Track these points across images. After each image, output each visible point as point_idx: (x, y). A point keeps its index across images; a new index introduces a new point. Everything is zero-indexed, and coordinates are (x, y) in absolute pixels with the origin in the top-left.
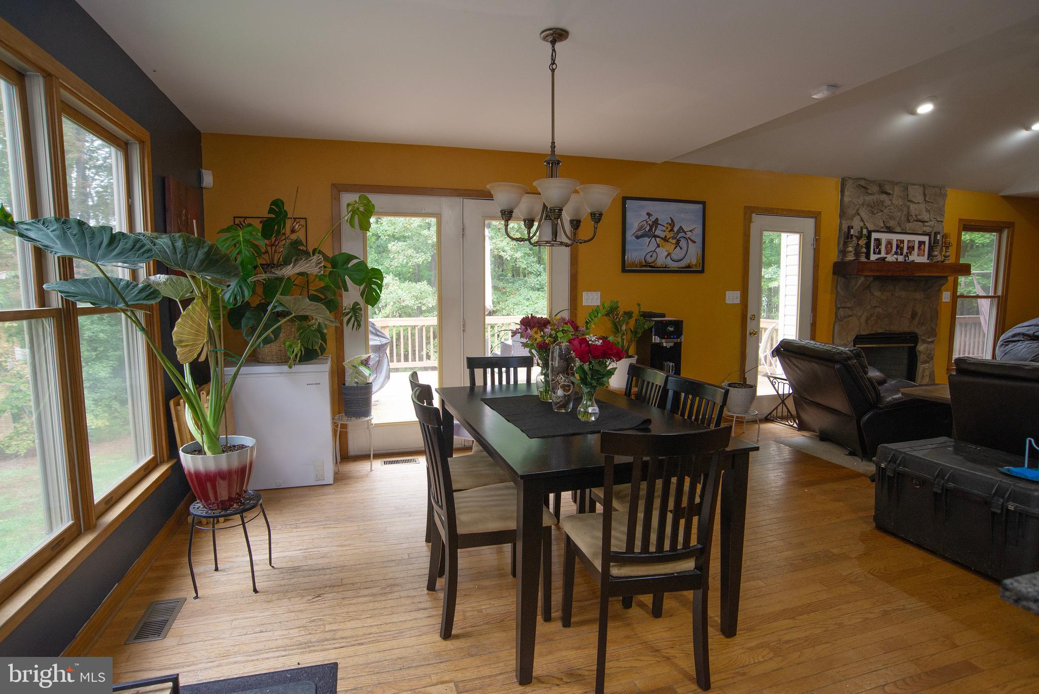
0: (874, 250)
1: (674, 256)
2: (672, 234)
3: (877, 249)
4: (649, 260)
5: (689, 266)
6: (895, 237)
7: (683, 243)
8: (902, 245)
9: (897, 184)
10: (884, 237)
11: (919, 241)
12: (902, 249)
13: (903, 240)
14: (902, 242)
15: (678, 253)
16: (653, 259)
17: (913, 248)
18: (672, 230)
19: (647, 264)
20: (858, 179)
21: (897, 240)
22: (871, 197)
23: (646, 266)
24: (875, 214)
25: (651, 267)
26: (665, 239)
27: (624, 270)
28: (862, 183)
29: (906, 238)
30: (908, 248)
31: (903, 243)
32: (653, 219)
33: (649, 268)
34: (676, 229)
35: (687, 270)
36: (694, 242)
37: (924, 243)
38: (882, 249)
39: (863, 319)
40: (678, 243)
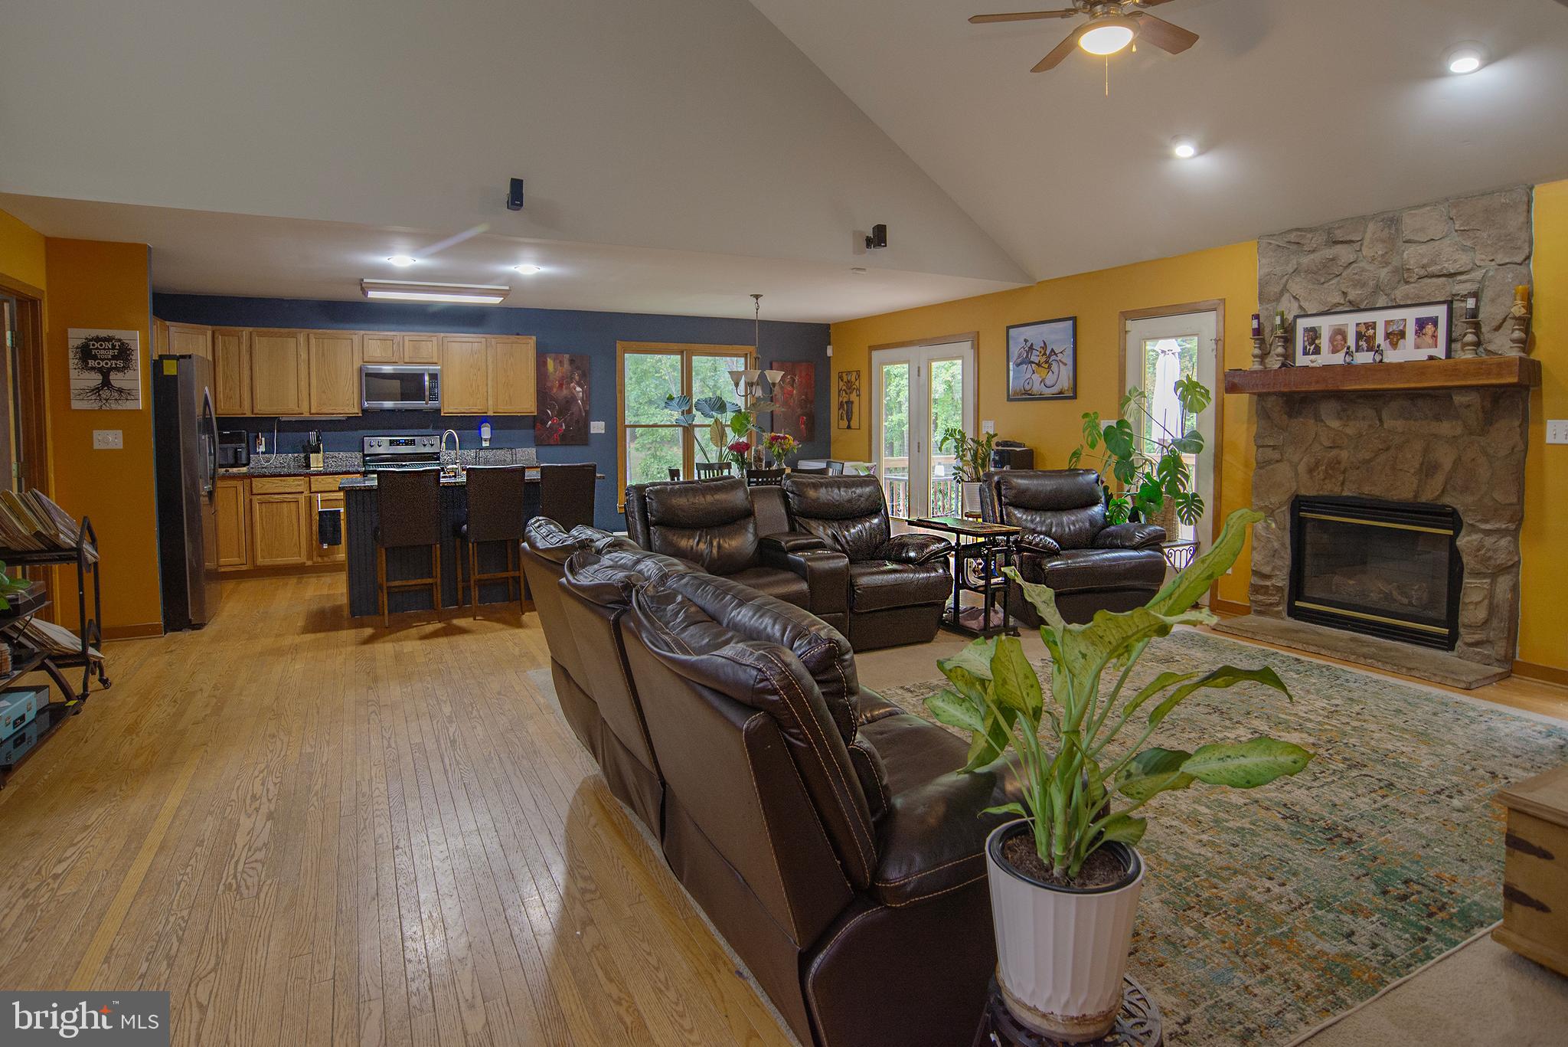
0: (1305, 348)
1: (1048, 383)
2: (1043, 359)
3: (1310, 344)
4: (1027, 387)
5: (1061, 393)
6: (1351, 322)
7: (1054, 366)
8: (1371, 332)
9: (1373, 217)
10: (1326, 325)
11: (1417, 319)
12: (1370, 340)
13: (1375, 323)
14: (1373, 326)
15: (1050, 379)
16: (1030, 387)
17: (1402, 334)
18: (1045, 354)
19: (1026, 393)
20: (1285, 233)
21: (1358, 325)
22: (1312, 256)
23: (1024, 394)
24: (1323, 283)
25: (1029, 394)
26: (1039, 365)
27: (1009, 399)
28: (1292, 237)
29: (1380, 318)
30: (1388, 335)
31: (1374, 328)
32: (1029, 344)
33: (1027, 396)
34: (1048, 353)
35: (1059, 396)
36: (1066, 365)
37: (1435, 321)
38: (1322, 346)
39: (1302, 468)
40: (1049, 367)
